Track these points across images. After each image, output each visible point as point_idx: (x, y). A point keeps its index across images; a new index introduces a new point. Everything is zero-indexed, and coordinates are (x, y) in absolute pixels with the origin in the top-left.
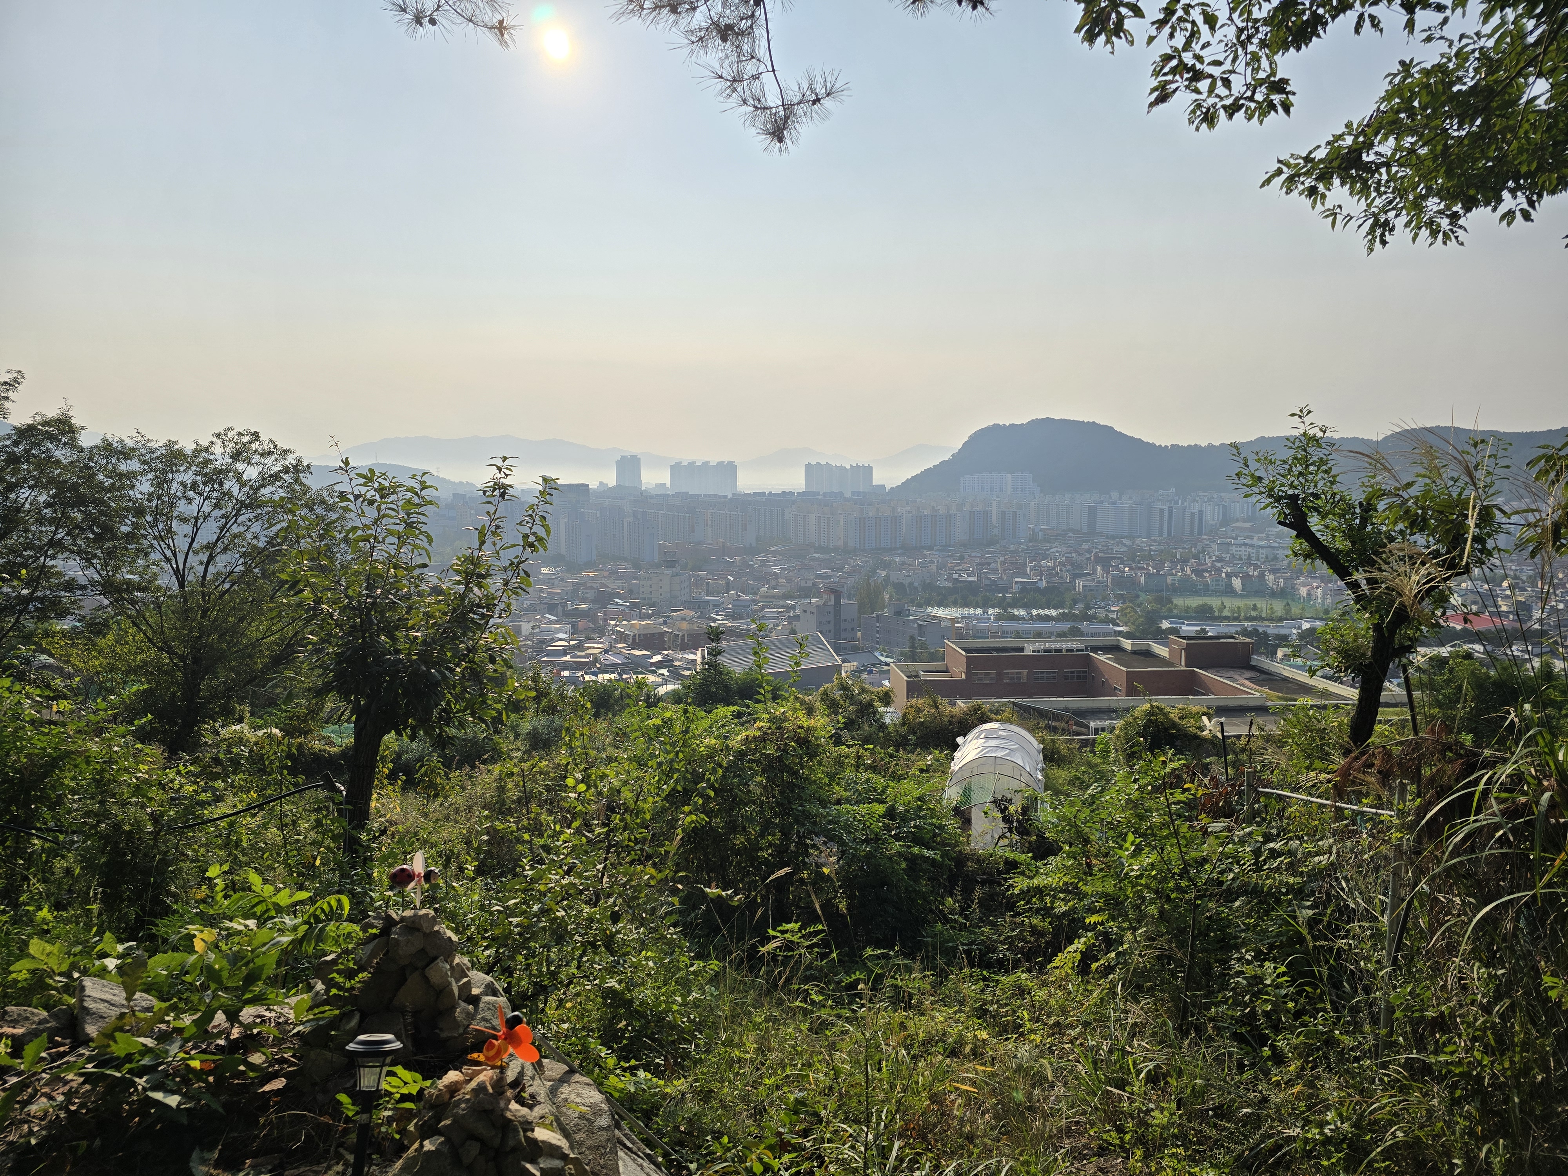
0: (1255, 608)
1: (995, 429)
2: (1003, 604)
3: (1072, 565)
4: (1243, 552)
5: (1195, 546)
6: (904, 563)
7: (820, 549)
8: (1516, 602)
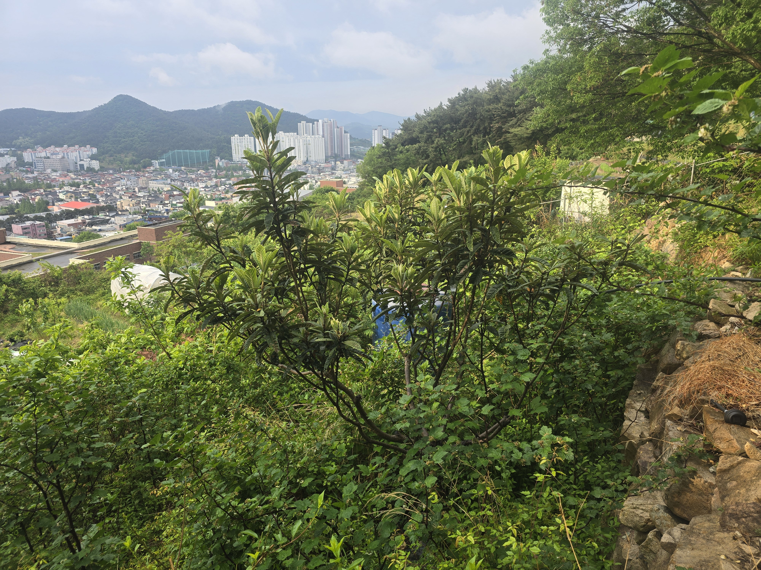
8: (89, 194)
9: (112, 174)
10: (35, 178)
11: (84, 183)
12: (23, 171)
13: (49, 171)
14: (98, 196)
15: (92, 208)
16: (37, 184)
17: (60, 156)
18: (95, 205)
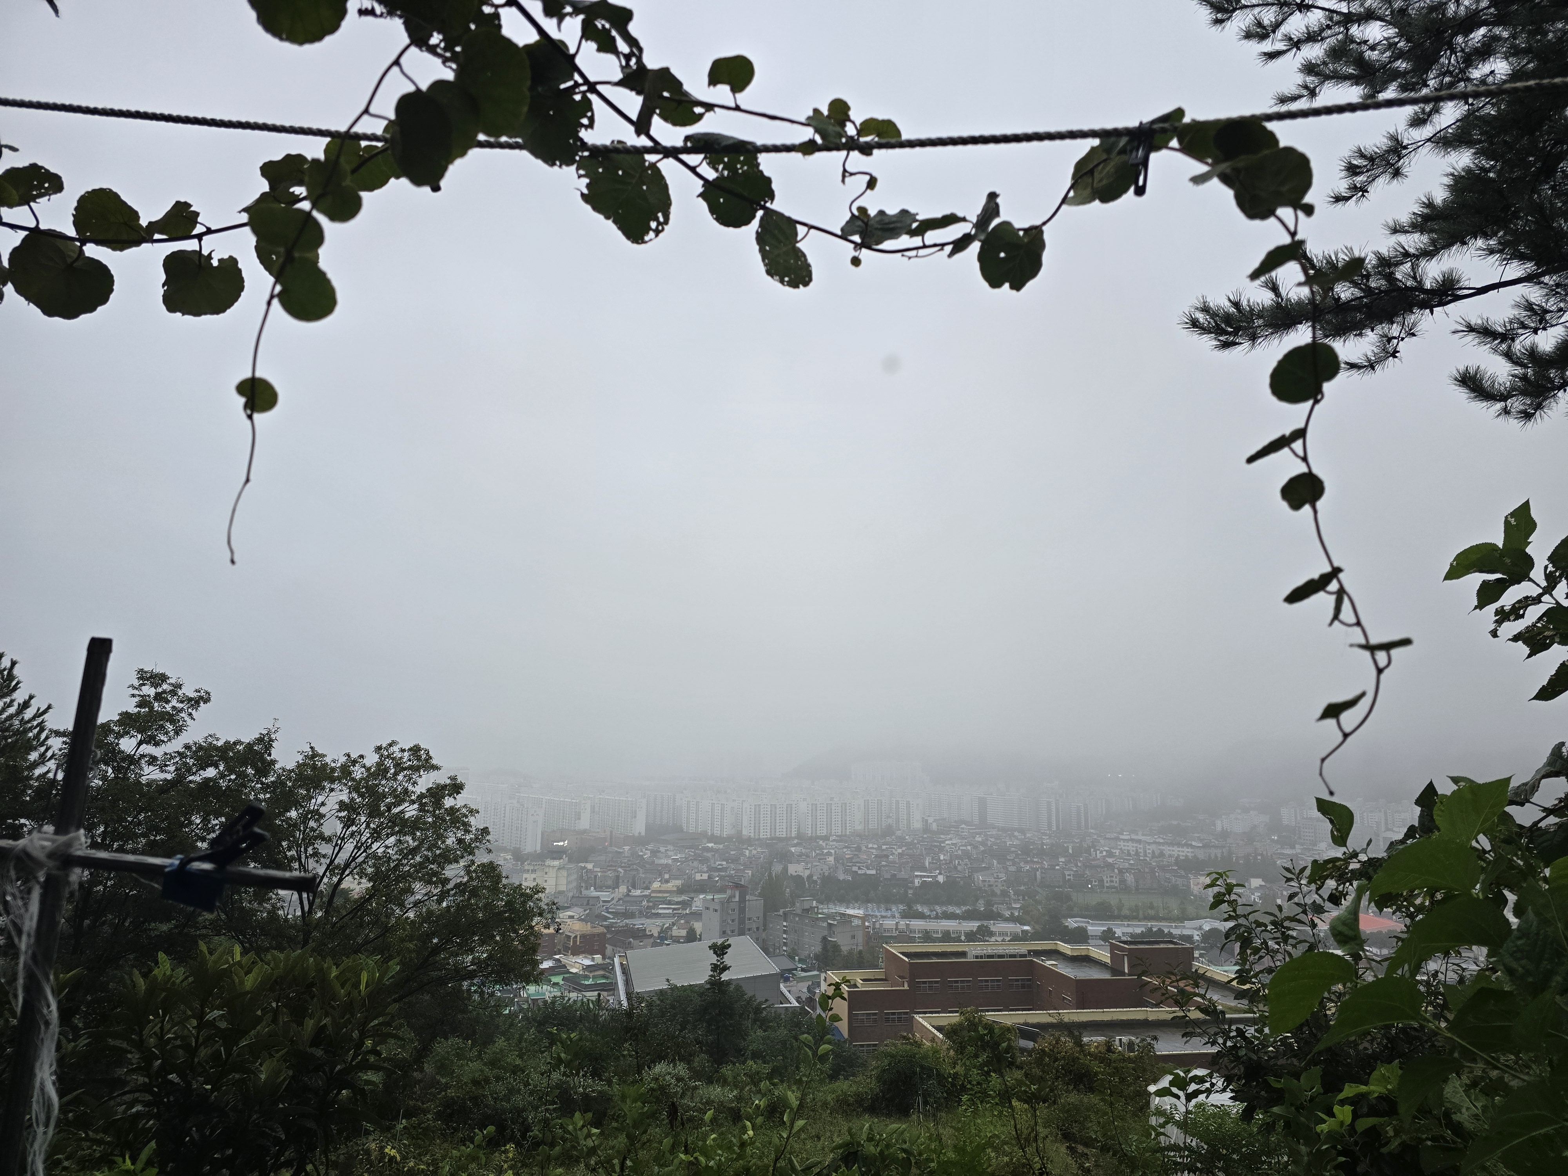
0: (1152, 907)
2: (904, 900)
3: (969, 858)
5: (1085, 840)
6: (801, 855)
7: (713, 839)
10: (1295, 858)
12: (1276, 843)
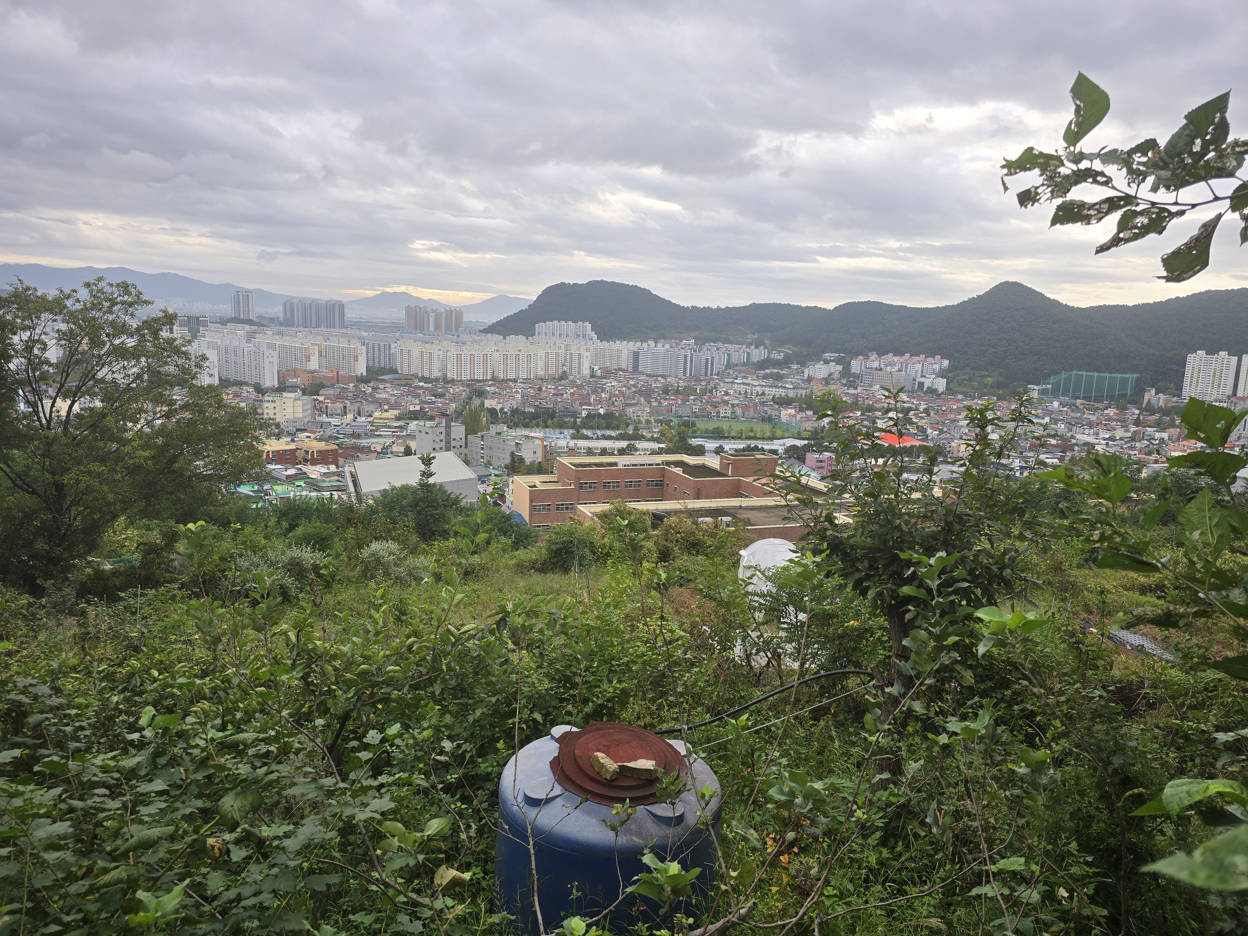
0: (752, 430)
1: (562, 287)
2: (574, 426)
3: (624, 396)
4: (742, 388)
5: (708, 383)
6: (494, 393)
7: (424, 379)
8: (918, 427)
9: (959, 401)
10: (856, 396)
11: (917, 409)
12: (844, 385)
13: (877, 387)
14: (929, 431)
15: (912, 447)
16: (855, 406)
17: (896, 368)
18: (917, 443)
